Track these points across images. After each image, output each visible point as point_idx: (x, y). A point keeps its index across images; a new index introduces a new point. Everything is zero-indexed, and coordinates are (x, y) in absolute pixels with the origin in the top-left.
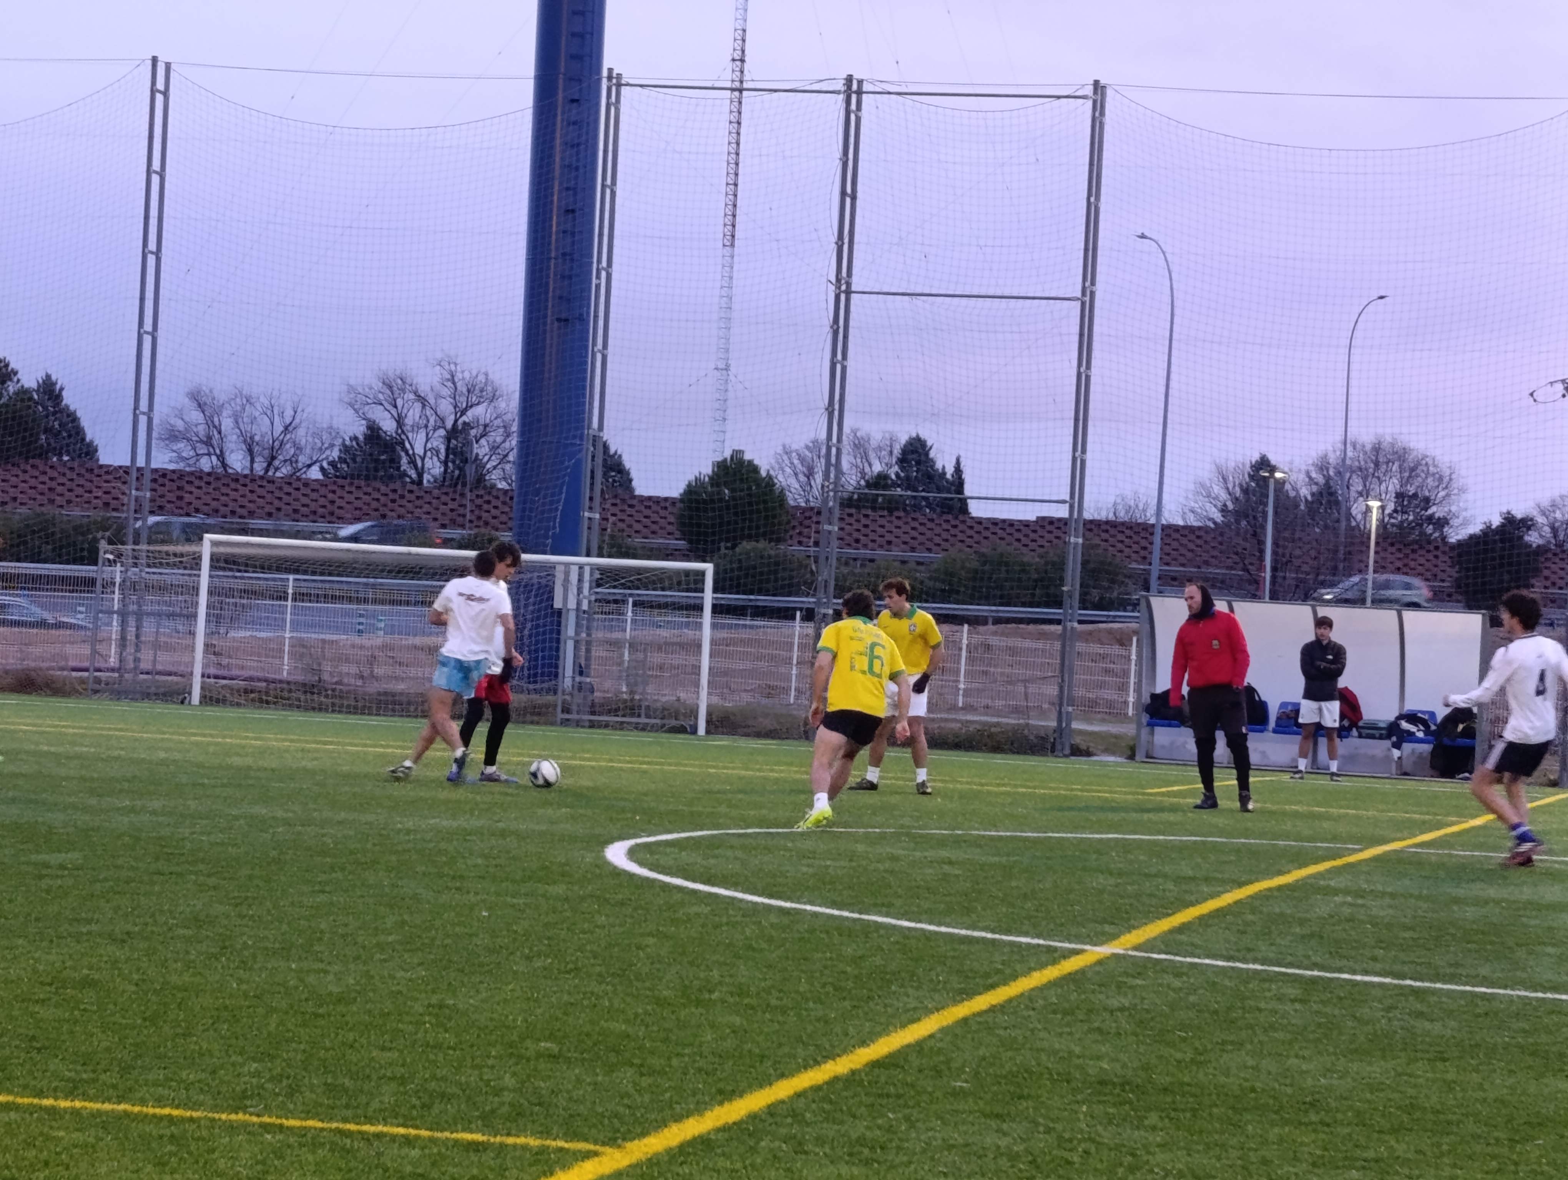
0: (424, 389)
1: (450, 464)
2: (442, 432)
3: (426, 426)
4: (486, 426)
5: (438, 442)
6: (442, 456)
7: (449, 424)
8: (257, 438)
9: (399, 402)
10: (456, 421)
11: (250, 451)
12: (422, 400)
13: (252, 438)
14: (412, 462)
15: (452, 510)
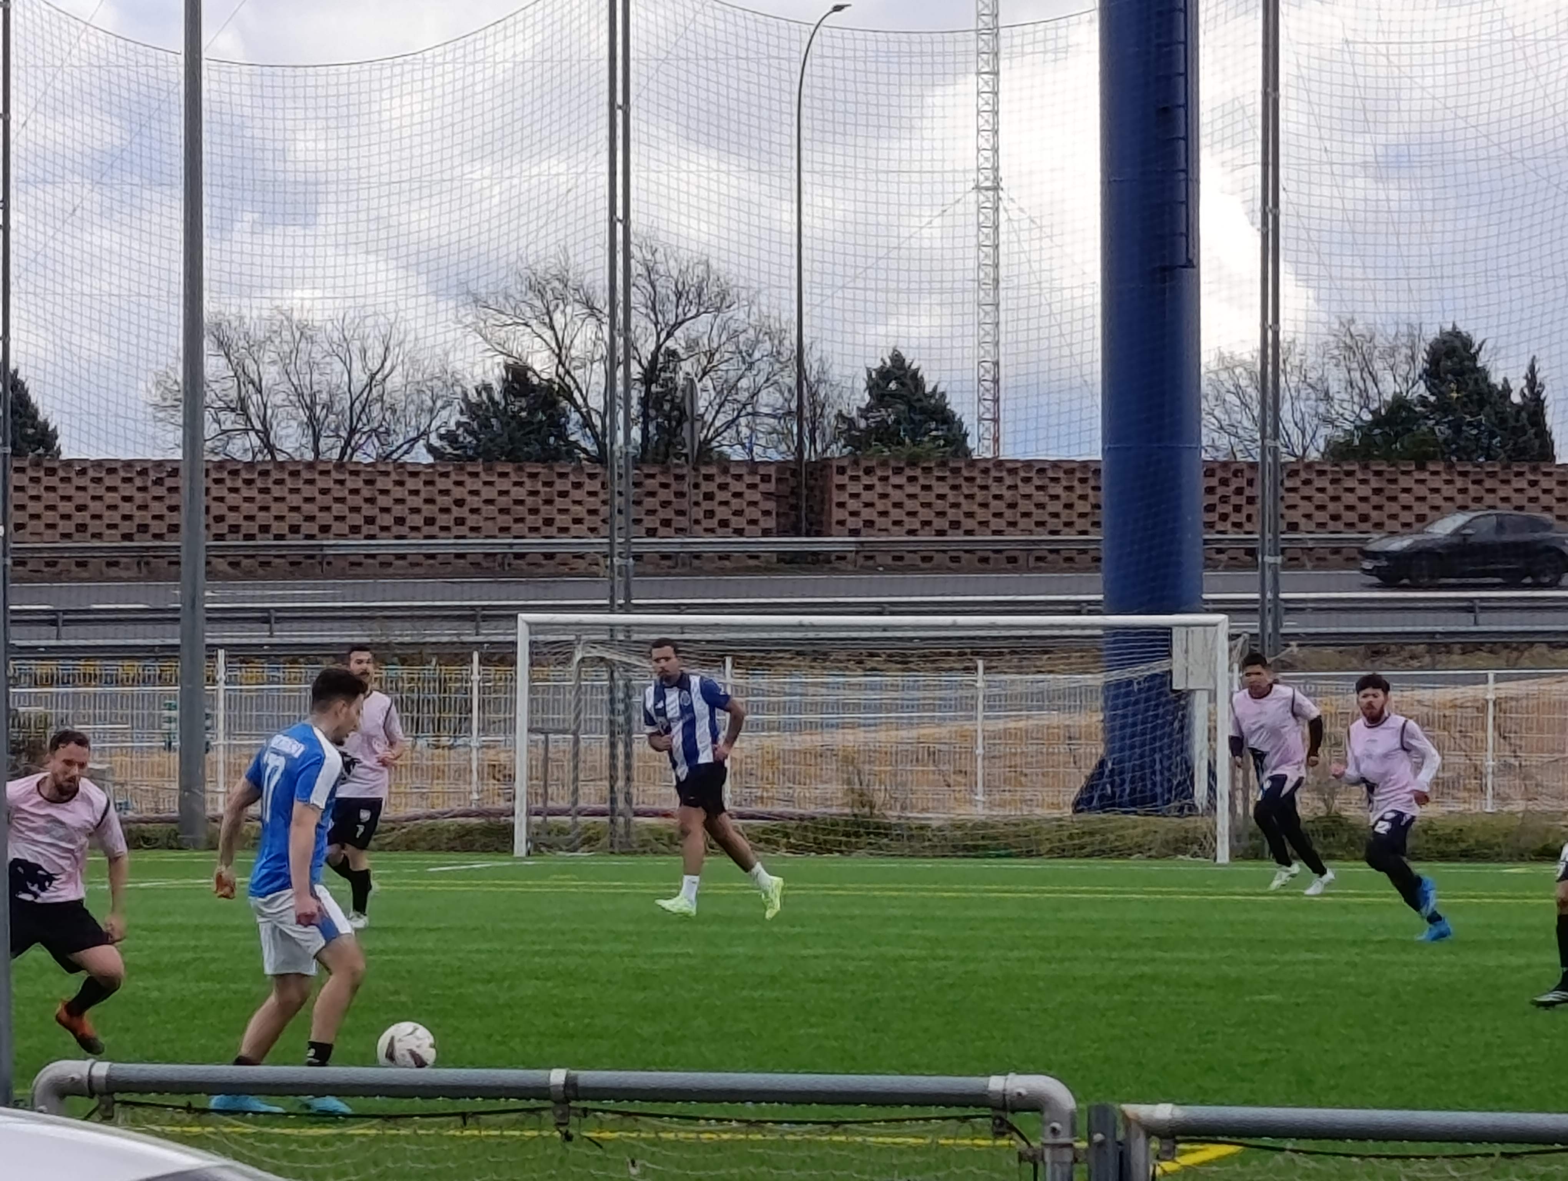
1: (651, 426)
4: (713, 353)
7: (647, 354)
8: (323, 397)
10: (658, 347)
11: (311, 420)
12: (597, 314)
14: (587, 423)
15: (665, 504)
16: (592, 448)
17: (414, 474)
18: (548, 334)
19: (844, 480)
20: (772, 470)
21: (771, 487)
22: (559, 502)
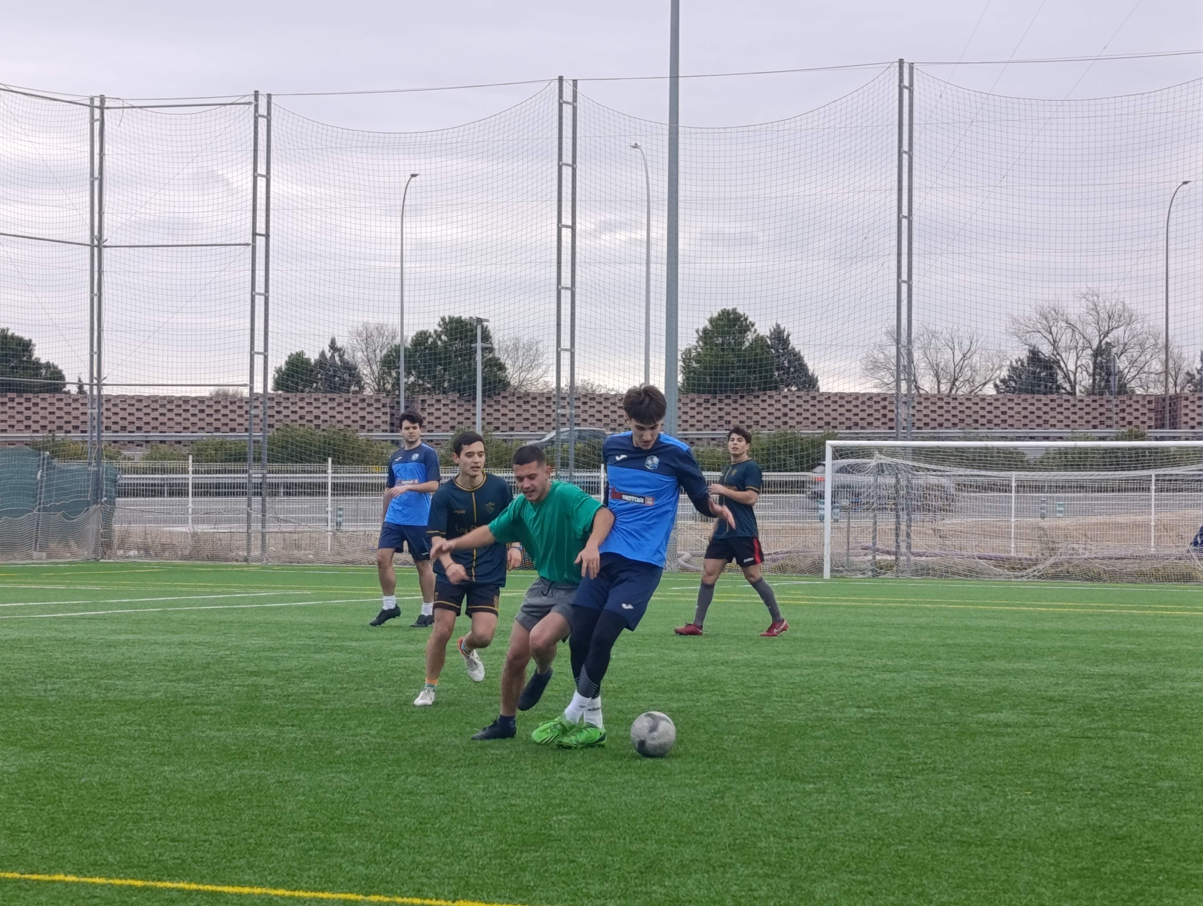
0: (1073, 319)
1: (1097, 377)
2: (1089, 352)
3: (1076, 347)
4: (1125, 344)
5: (1087, 359)
6: (1091, 370)
7: (1095, 344)
8: (942, 365)
9: (1054, 329)
10: (1100, 342)
11: (937, 375)
12: (1072, 327)
13: (937, 365)
14: (1066, 376)
15: (1101, 414)
16: (1068, 388)
17: (983, 400)
18: (1050, 337)
19: (1188, 403)
20: (1153, 398)
21: (1153, 406)
22: (1052, 413)
